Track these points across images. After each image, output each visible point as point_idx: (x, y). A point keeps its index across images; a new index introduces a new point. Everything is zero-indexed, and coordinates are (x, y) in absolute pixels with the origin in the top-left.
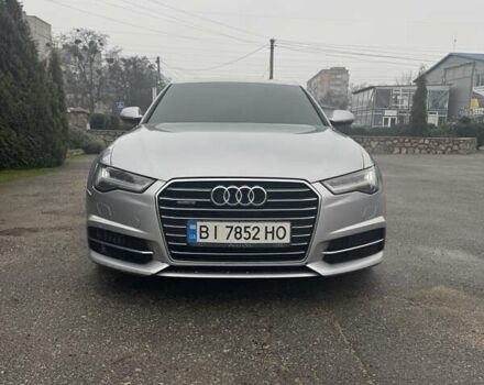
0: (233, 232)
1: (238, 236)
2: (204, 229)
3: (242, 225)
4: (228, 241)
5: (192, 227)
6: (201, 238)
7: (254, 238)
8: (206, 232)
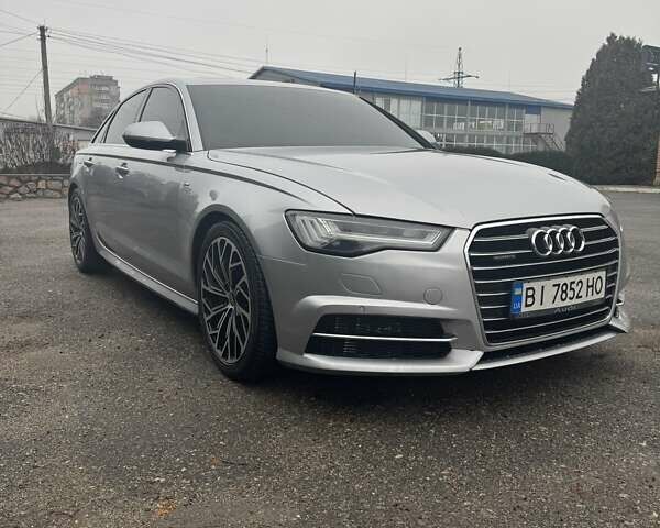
0: (560, 292)
1: (564, 297)
2: (530, 293)
3: (568, 280)
4: (554, 306)
5: (517, 292)
6: (527, 305)
7: (578, 297)
8: (532, 296)
